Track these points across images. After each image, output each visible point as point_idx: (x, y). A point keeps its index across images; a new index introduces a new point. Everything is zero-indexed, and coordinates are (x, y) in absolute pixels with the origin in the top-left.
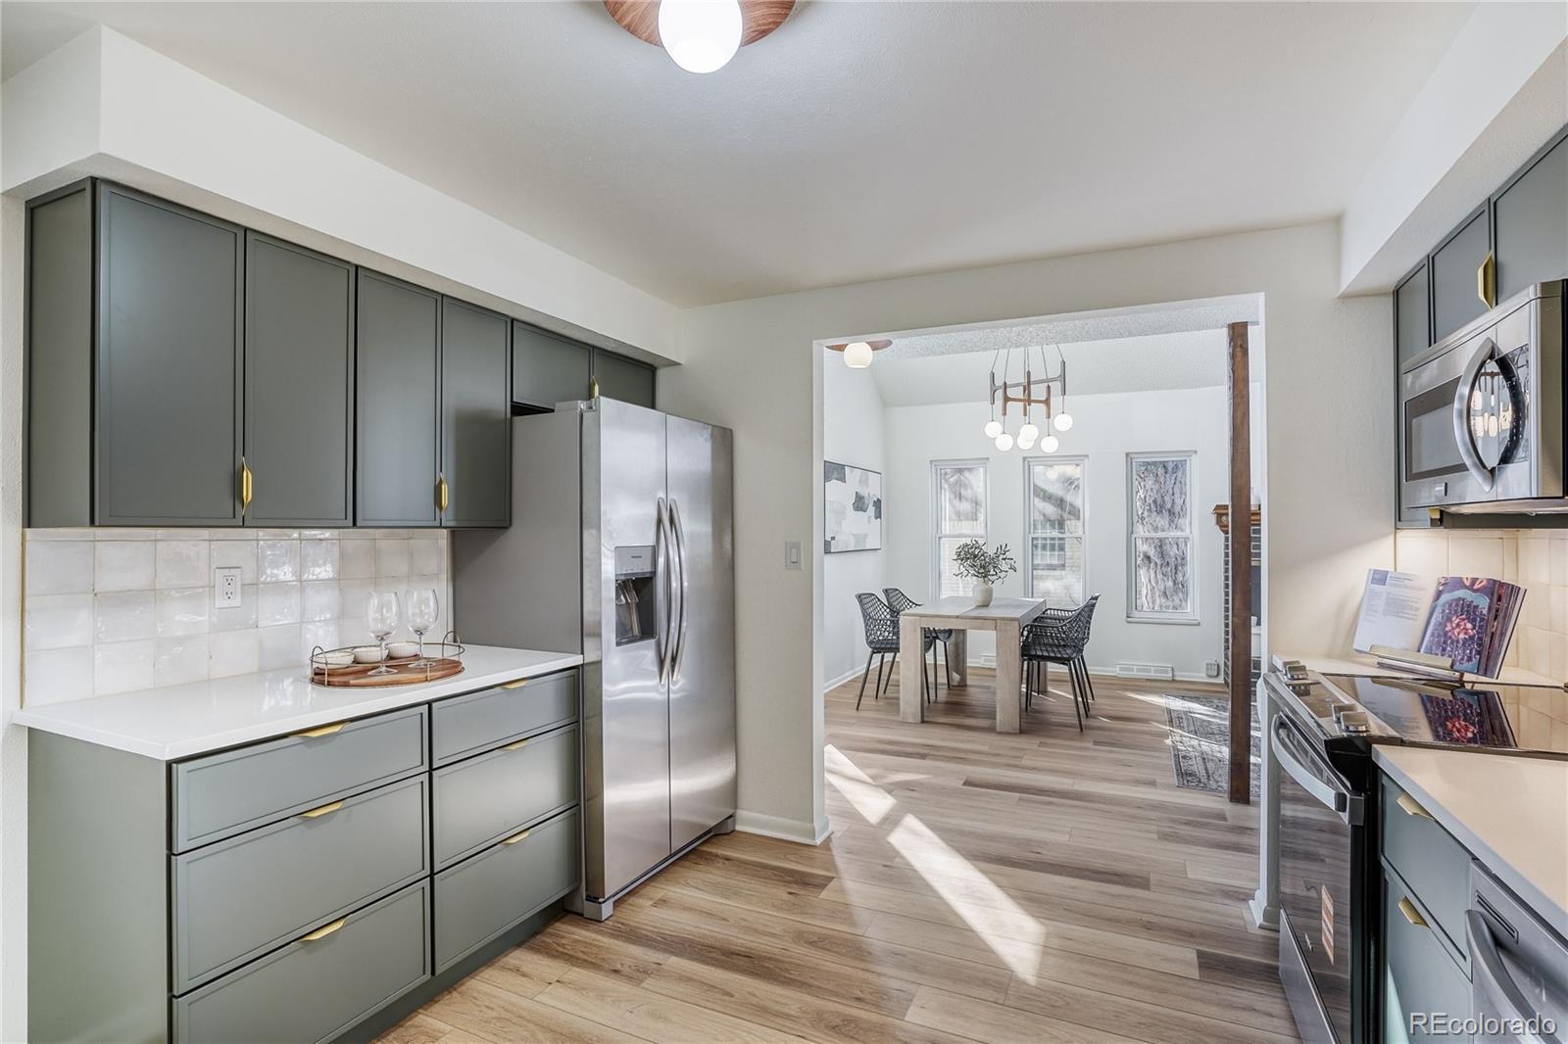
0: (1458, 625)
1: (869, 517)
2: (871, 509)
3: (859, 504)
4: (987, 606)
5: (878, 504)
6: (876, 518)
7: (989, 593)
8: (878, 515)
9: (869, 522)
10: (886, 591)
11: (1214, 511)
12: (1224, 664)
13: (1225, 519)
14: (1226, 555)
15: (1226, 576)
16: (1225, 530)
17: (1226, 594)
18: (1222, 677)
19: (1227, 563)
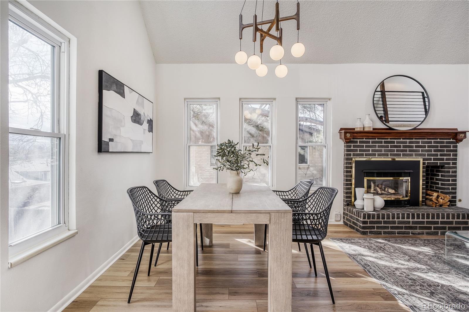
1: (144, 130)
2: (146, 125)
3: (136, 118)
4: (239, 193)
5: (150, 122)
6: (149, 132)
7: (240, 183)
8: (151, 130)
9: (144, 133)
10: (157, 183)
11: (339, 131)
12: (344, 213)
13: (348, 135)
14: (347, 155)
15: (346, 166)
16: (348, 141)
17: (347, 176)
18: (342, 220)
19: (348, 159)
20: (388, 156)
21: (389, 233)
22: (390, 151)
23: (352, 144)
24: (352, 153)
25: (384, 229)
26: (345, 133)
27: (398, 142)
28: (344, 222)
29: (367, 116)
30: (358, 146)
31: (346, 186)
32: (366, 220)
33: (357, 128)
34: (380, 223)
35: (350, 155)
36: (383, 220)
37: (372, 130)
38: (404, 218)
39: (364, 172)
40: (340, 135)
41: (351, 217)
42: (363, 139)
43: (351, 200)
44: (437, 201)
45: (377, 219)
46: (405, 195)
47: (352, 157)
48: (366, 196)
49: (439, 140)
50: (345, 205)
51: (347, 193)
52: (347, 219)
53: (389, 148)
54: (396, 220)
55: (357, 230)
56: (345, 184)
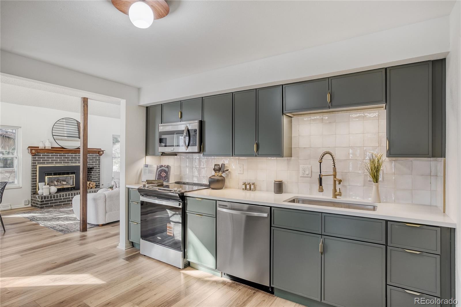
0: (163, 174)
11: (28, 148)
12: (32, 200)
13: (33, 151)
14: (33, 163)
15: (33, 170)
16: (34, 155)
17: (33, 176)
18: (30, 204)
19: (34, 166)
20: (62, 163)
21: (58, 205)
22: (63, 160)
23: (37, 157)
24: (37, 162)
25: (55, 203)
26: (31, 150)
27: (67, 156)
28: (31, 205)
29: (47, 140)
30: (41, 158)
31: (32, 182)
32: (43, 200)
33: (40, 147)
34: (52, 200)
35: (35, 163)
36: (54, 199)
37: (50, 148)
38: (67, 196)
39: (46, 173)
40: (28, 151)
41: (35, 200)
42: (45, 153)
43: (36, 191)
44: (90, 186)
45: (50, 198)
46: (72, 185)
47: (37, 164)
48: (44, 187)
49: (91, 154)
50: (32, 194)
51: (33, 187)
52: (33, 203)
53: (63, 159)
54: (62, 197)
55: (38, 207)
56: (32, 181)
